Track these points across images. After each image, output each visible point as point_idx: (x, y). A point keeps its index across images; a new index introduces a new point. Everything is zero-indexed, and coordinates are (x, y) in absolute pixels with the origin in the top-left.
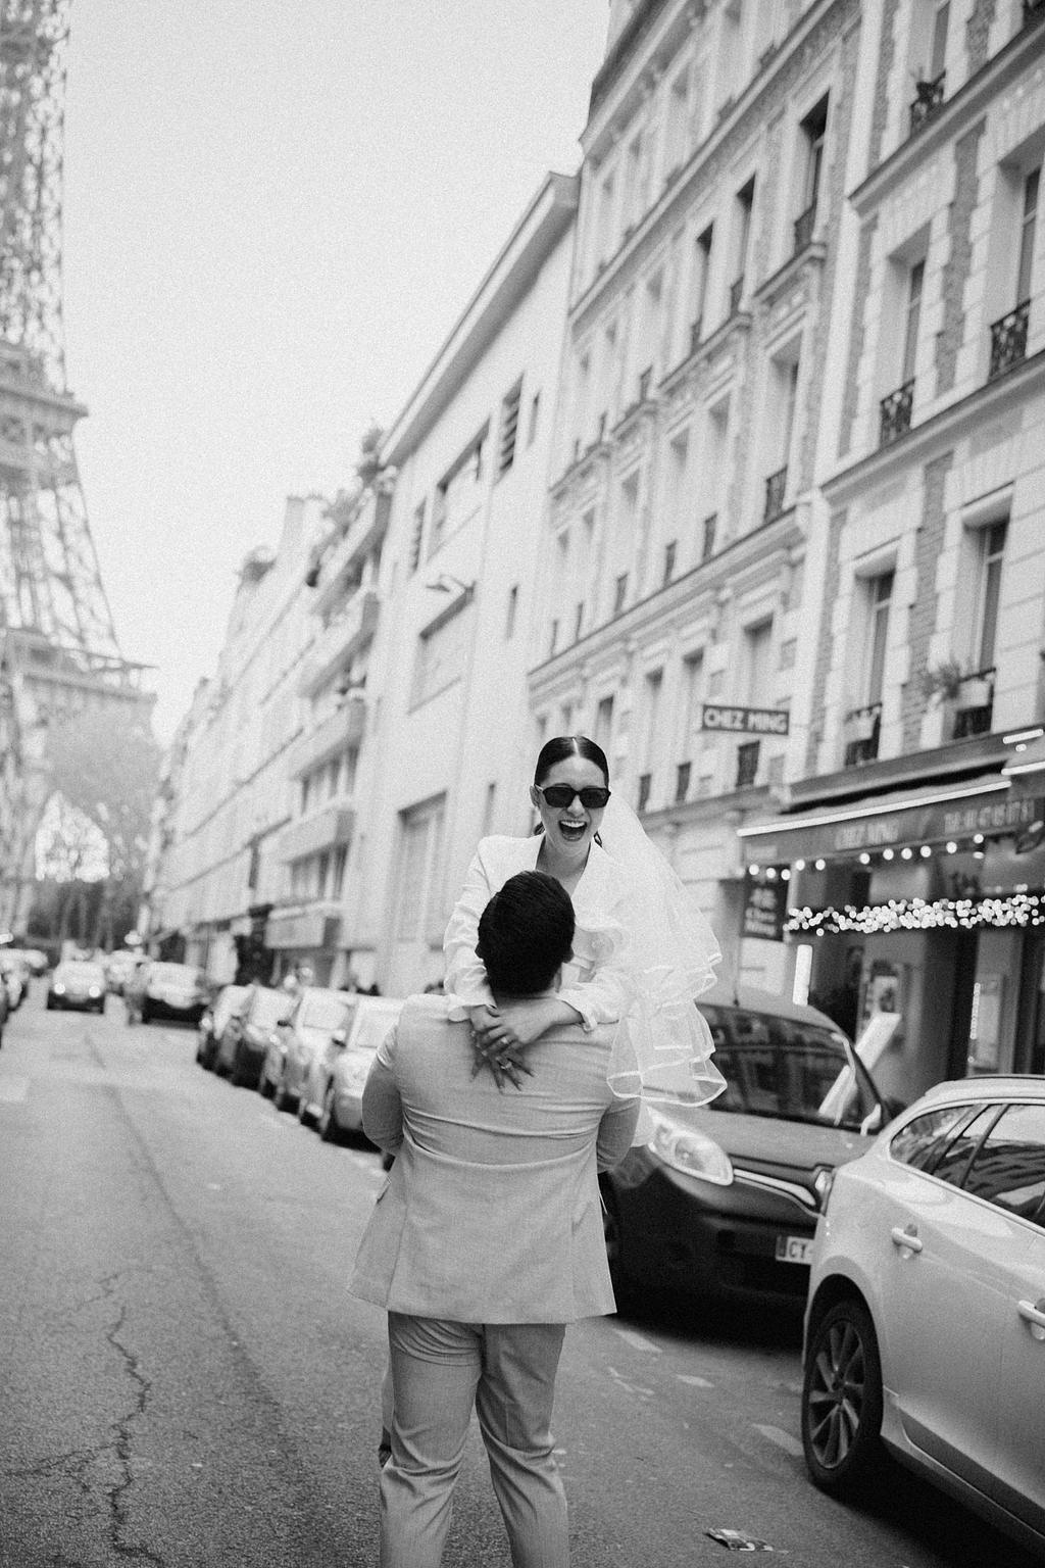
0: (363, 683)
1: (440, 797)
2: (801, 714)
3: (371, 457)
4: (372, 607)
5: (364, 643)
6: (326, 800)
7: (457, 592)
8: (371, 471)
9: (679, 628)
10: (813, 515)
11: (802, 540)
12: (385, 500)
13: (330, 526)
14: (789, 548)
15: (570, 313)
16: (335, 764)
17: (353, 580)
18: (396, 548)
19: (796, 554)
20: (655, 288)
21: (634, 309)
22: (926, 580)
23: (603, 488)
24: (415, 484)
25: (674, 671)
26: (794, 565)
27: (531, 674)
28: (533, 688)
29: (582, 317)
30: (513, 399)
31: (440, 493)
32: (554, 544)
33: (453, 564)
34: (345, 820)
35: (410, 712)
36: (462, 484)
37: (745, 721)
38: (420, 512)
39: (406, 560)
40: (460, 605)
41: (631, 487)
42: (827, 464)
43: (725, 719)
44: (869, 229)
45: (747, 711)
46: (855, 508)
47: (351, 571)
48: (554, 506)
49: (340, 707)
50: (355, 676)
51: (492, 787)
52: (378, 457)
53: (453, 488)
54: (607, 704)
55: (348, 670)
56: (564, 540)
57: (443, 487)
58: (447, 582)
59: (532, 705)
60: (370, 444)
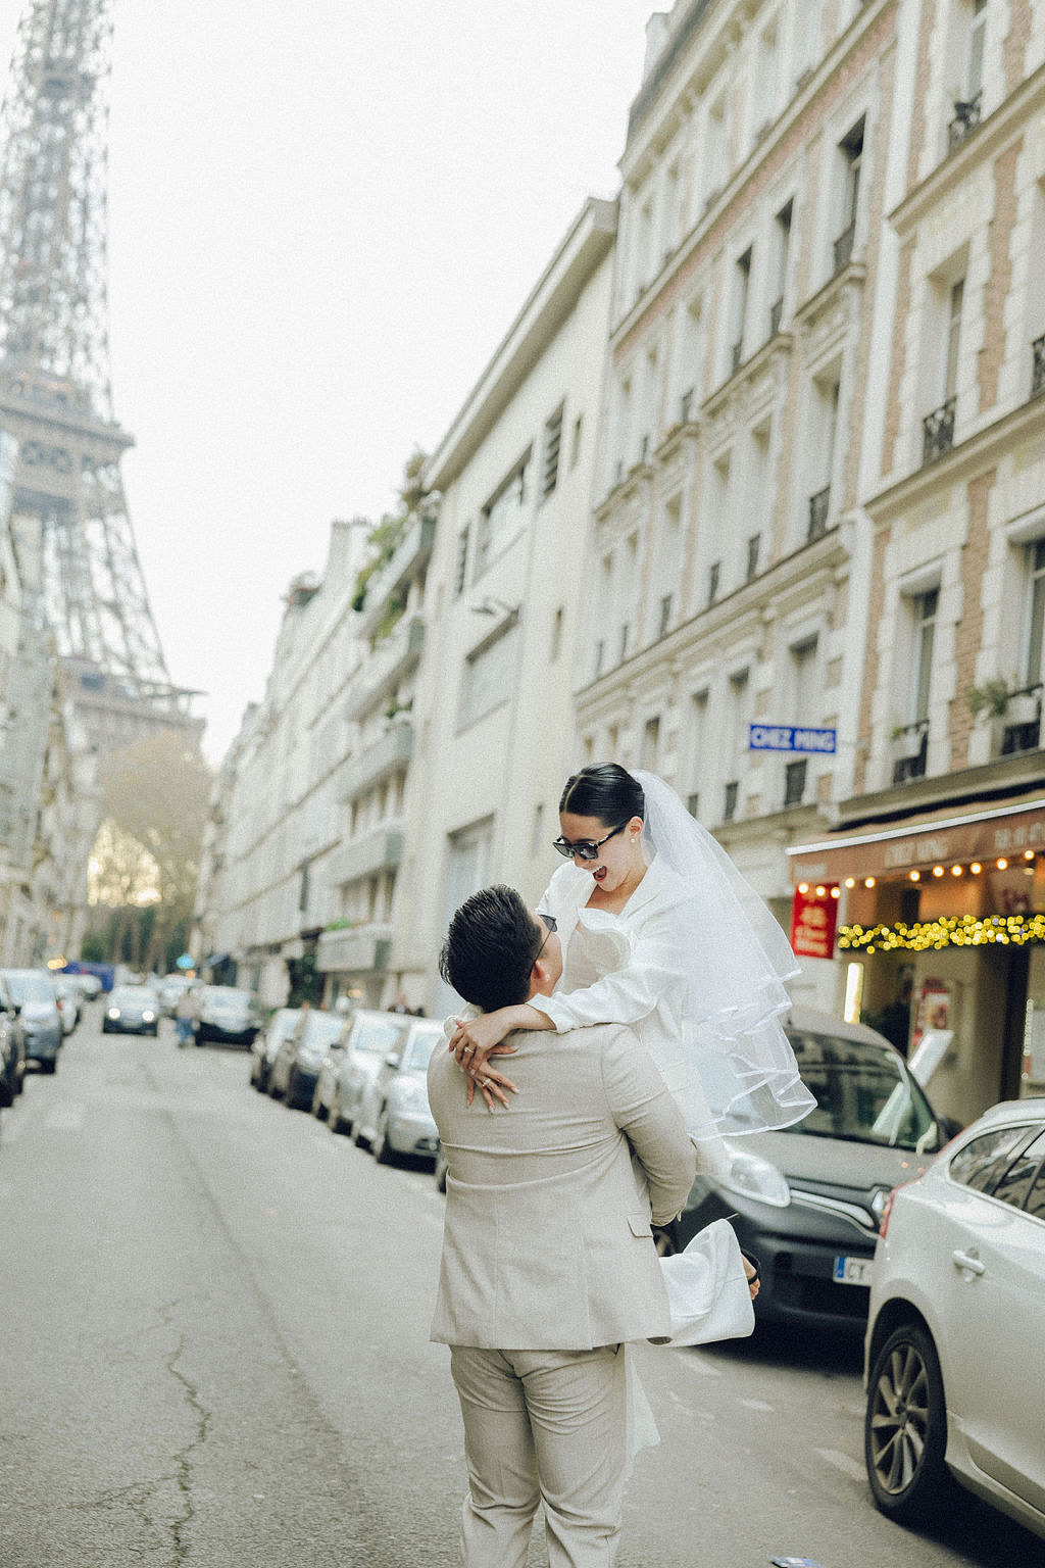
0: (410, 706)
1: (488, 820)
2: (847, 732)
3: (414, 483)
4: (418, 631)
5: (411, 666)
6: (376, 823)
7: (502, 615)
8: (415, 497)
9: (725, 649)
10: (857, 534)
11: (847, 559)
12: (430, 524)
13: (375, 552)
14: (834, 566)
15: (611, 337)
16: (384, 787)
17: (398, 604)
18: (441, 572)
19: (840, 573)
20: (695, 311)
21: (675, 332)
22: (972, 596)
23: (647, 510)
24: (460, 507)
25: (720, 690)
26: (840, 584)
27: (577, 695)
28: (580, 709)
29: (623, 340)
30: (555, 423)
31: (483, 517)
32: (598, 564)
33: (498, 586)
34: (395, 842)
35: (457, 735)
36: (507, 508)
37: (792, 739)
38: (465, 535)
39: (451, 585)
40: (506, 628)
41: (674, 508)
42: (870, 483)
43: (772, 738)
44: (908, 248)
45: (794, 730)
46: (899, 526)
47: (397, 596)
48: (597, 529)
49: (387, 730)
50: (402, 699)
51: (540, 808)
52: (422, 483)
53: (496, 512)
54: (654, 725)
55: (394, 693)
56: (608, 562)
57: (487, 510)
58: (492, 605)
59: (580, 726)
60: (415, 469)
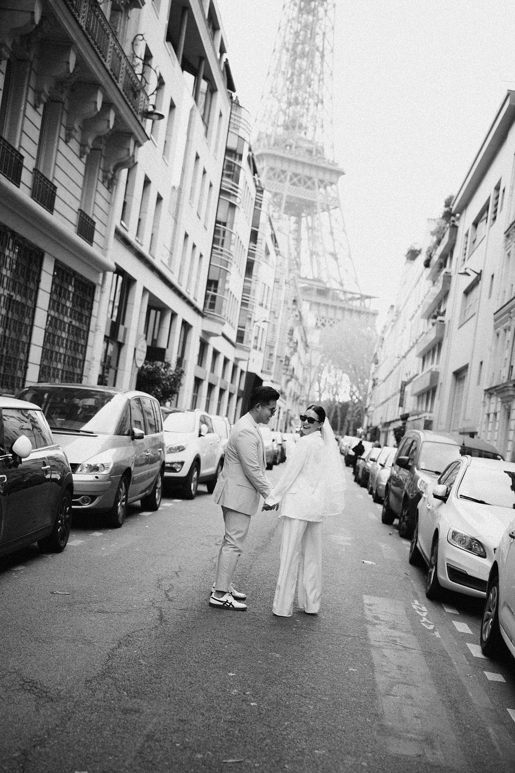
0: (443, 314)
1: (466, 368)
3: (447, 209)
4: (448, 278)
5: (445, 295)
6: (430, 366)
7: (473, 276)
8: (448, 215)
12: (455, 228)
13: (435, 239)
16: (434, 350)
17: (442, 265)
18: (458, 252)
24: (465, 222)
27: (495, 314)
28: (495, 320)
30: (497, 188)
31: (474, 228)
32: (506, 256)
33: (474, 264)
34: (435, 376)
35: (459, 328)
36: (481, 225)
38: (467, 235)
39: (461, 258)
40: (477, 282)
47: (442, 261)
48: (506, 241)
49: (433, 324)
50: (442, 310)
51: (481, 363)
52: (451, 209)
55: (440, 308)
56: (509, 255)
57: (476, 225)
58: (468, 271)
59: (496, 327)
60: (448, 204)
